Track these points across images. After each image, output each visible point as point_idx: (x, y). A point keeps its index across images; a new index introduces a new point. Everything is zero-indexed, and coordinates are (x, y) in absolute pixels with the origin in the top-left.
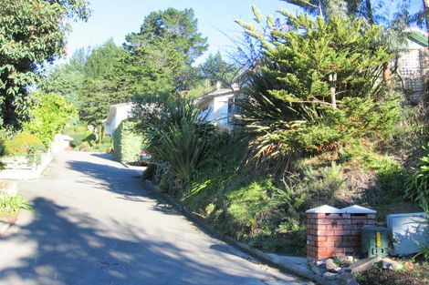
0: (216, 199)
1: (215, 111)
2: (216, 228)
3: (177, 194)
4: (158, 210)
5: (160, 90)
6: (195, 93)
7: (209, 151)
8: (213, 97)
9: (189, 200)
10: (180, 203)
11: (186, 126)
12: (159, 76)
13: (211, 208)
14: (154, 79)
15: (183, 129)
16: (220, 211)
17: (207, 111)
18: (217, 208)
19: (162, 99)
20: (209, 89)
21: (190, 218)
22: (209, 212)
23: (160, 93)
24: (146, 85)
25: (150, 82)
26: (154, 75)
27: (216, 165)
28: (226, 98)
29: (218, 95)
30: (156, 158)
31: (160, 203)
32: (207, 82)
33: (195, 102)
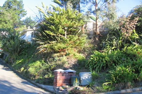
0: (24, 66)
1: (27, 36)
2: (24, 76)
3: (11, 63)
4: (4, 69)
5: (8, 27)
6: (20, 30)
7: (24, 49)
8: (26, 31)
9: (15, 66)
10: (12, 67)
11: (16, 40)
12: (8, 22)
13: (22, 69)
14: (6, 23)
15: (15, 42)
16: (25, 70)
17: (24, 36)
18: (24, 69)
19: (9, 30)
20: (26, 28)
21: (15, 72)
22: (22, 70)
24: (3, 25)
25: (5, 24)
26: (6, 22)
27: (25, 54)
28: (31, 32)
29: (28, 31)
30: (4, 51)
31: (4, 66)
32: (25, 26)
33: (20, 32)
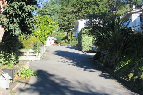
0: (134, 70)
1: (133, 21)
2: (134, 86)
3: (112, 68)
5: (101, 11)
6: (121, 12)
7: (129, 44)
8: (131, 14)
9: (119, 71)
10: (114, 73)
11: (116, 30)
12: (101, 3)
13: (131, 75)
14: (98, 5)
15: (115, 32)
16: (136, 77)
17: (128, 22)
18: (134, 76)
19: (103, 16)
20: (129, 9)
21: (119, 80)
22: (130, 78)
23: (102, 13)
24: (94, 9)
25: (96, 7)
26: (98, 3)
27: (134, 52)
28: (138, 14)
29: (134, 13)
30: (100, 48)
31: (103, 72)
32: (127, 6)
33: (121, 17)
